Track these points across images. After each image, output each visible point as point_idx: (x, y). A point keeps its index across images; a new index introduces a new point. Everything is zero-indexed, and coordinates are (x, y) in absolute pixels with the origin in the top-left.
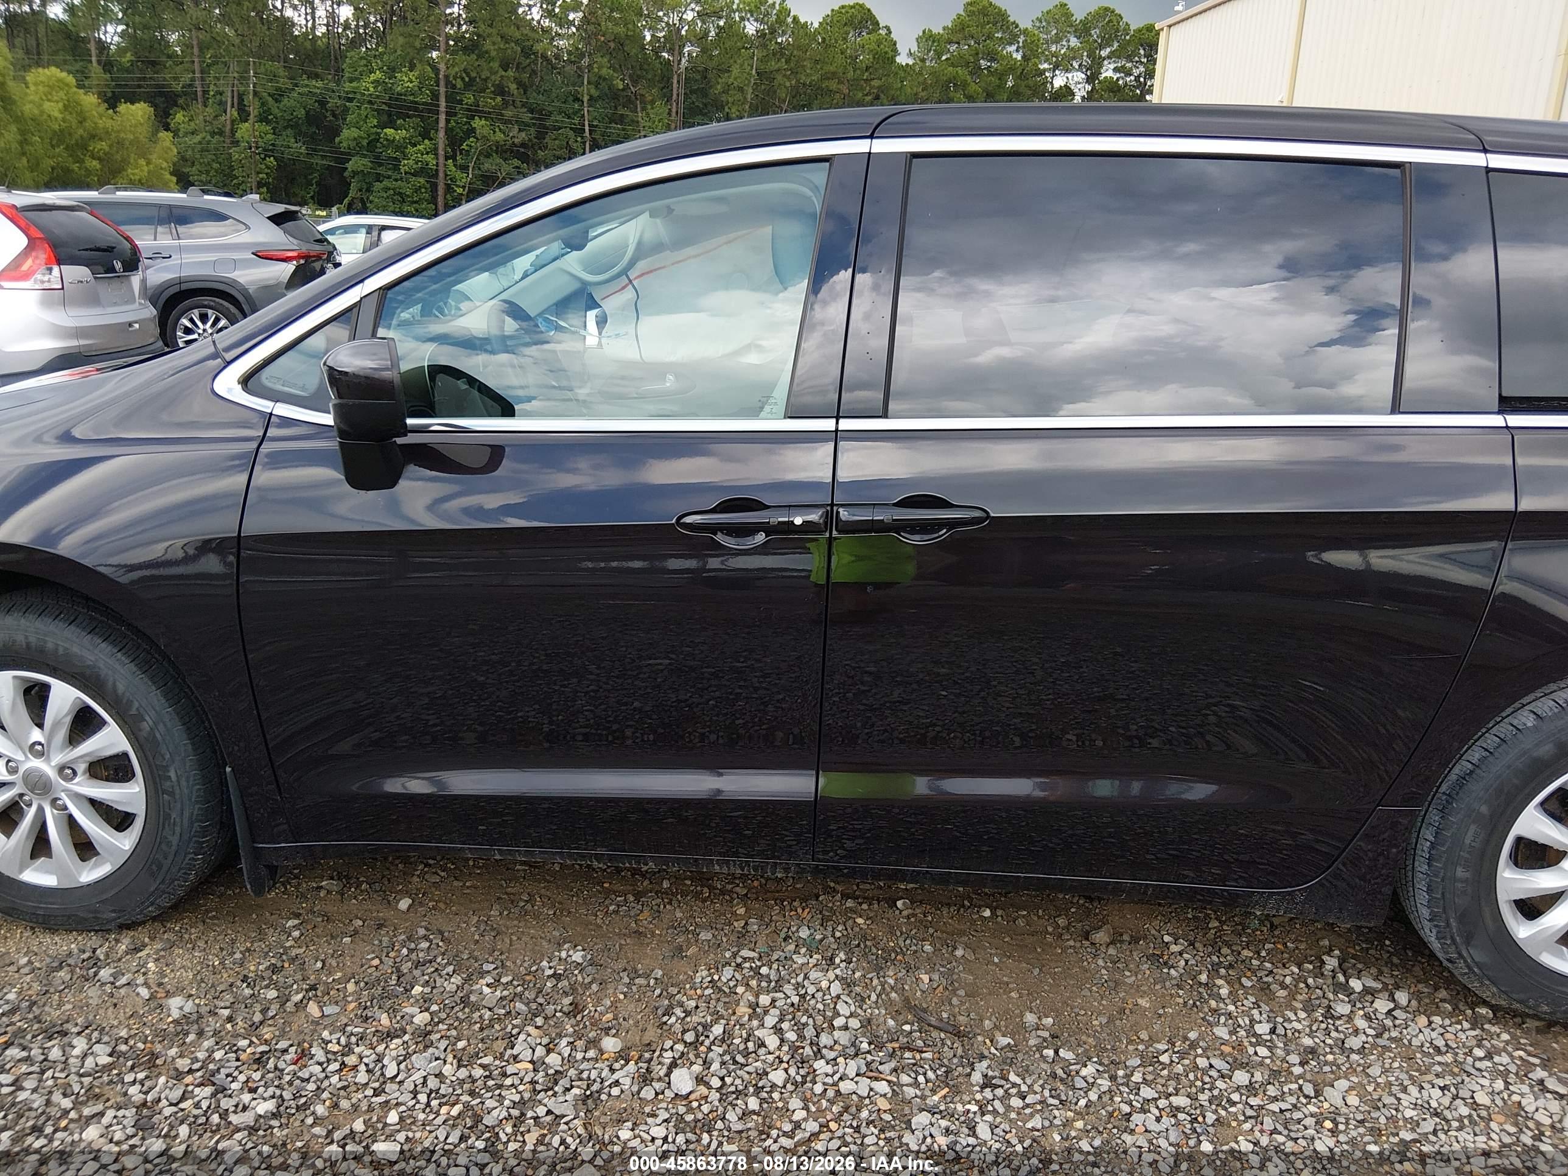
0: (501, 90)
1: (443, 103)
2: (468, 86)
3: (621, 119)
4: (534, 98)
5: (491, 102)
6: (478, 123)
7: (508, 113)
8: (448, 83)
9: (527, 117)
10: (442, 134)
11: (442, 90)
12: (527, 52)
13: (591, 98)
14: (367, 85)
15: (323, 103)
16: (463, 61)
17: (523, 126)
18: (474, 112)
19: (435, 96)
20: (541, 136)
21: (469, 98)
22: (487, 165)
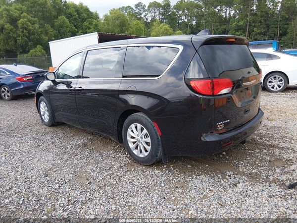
0: (260, 22)
1: (248, 26)
2: (253, 22)
3: (288, 24)
4: (268, 22)
5: (257, 24)
6: (255, 29)
7: (261, 26)
8: (249, 22)
9: (265, 26)
10: (247, 32)
11: (248, 24)
12: (267, 14)
13: (280, 21)
14: (234, 25)
15: (225, 30)
16: (253, 17)
17: (264, 28)
18: (255, 27)
19: (246, 25)
20: (268, 30)
21: (253, 24)
22: (256, 37)
